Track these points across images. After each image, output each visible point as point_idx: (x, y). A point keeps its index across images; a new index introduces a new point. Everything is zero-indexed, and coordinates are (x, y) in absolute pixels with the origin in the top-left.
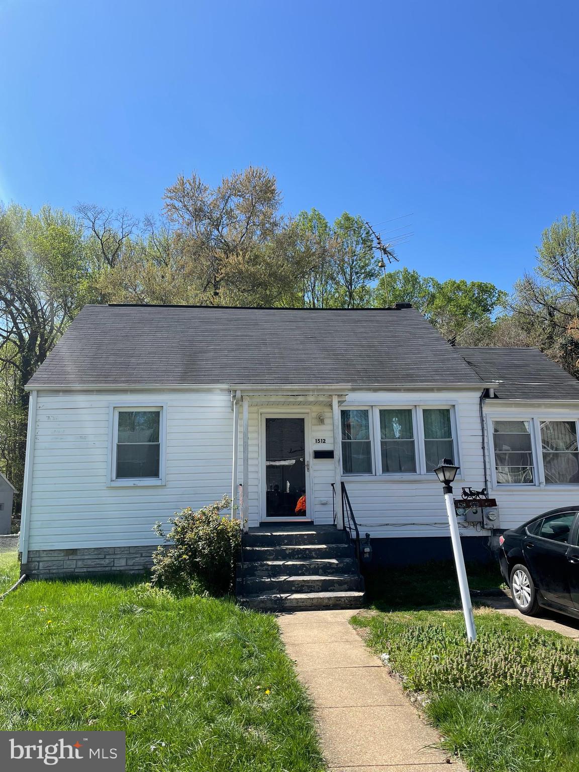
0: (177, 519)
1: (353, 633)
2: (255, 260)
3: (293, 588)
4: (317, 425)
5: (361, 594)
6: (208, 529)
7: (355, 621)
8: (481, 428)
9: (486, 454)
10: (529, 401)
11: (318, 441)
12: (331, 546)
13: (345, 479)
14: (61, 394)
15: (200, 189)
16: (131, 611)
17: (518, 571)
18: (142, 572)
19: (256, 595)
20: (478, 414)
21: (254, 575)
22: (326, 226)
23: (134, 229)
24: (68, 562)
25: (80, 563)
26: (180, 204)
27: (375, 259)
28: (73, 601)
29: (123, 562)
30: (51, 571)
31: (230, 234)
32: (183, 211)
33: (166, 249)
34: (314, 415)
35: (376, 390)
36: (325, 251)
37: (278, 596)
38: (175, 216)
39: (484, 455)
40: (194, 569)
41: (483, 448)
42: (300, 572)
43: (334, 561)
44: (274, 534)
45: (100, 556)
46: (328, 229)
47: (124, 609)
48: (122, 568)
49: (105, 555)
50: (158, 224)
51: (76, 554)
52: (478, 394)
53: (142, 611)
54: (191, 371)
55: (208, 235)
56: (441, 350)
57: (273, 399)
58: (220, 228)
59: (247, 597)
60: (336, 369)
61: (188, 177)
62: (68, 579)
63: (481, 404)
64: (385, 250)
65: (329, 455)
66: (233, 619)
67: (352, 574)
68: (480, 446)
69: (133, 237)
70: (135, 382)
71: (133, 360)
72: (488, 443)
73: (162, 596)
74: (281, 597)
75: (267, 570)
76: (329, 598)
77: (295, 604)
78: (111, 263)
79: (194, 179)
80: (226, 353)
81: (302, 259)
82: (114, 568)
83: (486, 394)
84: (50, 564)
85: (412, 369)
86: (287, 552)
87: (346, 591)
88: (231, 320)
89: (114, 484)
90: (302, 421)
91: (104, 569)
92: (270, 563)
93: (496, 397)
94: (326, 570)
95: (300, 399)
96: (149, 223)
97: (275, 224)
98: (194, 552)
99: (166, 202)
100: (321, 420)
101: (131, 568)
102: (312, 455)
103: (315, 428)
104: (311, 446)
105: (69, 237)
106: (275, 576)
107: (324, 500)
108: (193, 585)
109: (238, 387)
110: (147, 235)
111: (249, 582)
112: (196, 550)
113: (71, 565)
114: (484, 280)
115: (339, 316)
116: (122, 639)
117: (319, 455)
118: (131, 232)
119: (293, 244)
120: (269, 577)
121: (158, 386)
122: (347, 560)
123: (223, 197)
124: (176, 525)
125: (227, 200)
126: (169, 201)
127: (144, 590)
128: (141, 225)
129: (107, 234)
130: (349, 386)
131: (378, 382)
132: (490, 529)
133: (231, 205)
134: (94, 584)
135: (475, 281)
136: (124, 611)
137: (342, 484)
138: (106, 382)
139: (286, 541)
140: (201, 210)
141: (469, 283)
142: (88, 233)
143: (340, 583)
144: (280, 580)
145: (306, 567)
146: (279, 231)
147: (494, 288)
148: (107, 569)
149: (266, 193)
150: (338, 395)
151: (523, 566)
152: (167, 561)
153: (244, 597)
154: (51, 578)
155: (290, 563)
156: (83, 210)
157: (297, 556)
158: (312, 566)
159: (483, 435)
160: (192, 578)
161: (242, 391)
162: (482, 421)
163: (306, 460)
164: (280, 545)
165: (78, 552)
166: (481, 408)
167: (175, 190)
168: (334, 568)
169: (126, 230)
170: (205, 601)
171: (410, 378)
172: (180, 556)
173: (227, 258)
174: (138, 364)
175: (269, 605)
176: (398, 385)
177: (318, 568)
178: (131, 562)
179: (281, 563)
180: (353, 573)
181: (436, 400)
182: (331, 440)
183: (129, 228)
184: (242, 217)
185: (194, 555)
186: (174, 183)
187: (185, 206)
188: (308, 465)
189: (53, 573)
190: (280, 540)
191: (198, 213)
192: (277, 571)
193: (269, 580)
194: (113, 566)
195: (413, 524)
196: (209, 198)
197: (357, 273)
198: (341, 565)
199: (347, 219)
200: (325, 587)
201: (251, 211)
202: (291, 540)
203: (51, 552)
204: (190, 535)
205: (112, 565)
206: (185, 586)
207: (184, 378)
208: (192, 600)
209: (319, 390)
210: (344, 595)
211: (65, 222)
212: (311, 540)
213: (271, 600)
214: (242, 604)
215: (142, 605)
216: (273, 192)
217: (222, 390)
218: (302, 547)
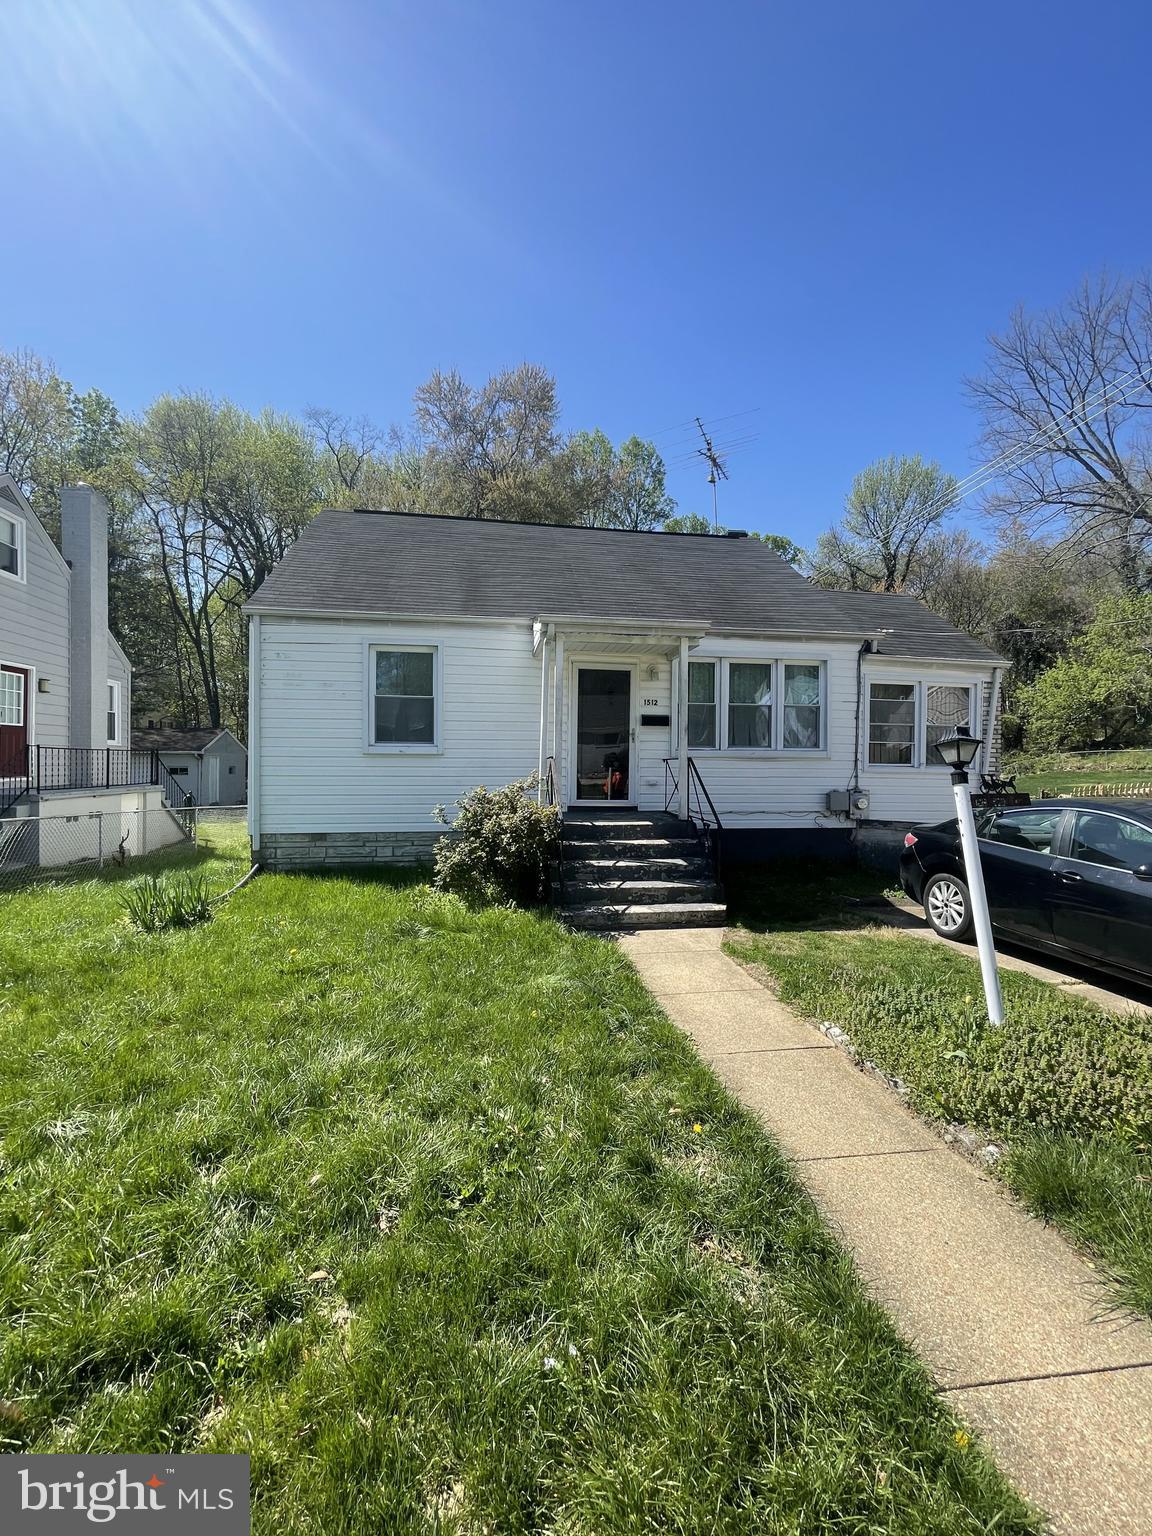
0: (466, 801)
1: (743, 976)
2: (526, 486)
3: (630, 898)
4: (647, 680)
5: (723, 907)
6: (516, 818)
7: (730, 949)
8: (856, 692)
9: (860, 725)
10: (920, 660)
11: (648, 702)
12: (676, 841)
13: (693, 754)
14: (294, 621)
15: (460, 389)
16: (412, 933)
17: (942, 883)
18: (414, 865)
19: (579, 906)
20: (854, 673)
21: (575, 879)
22: (611, 452)
23: (378, 444)
24: (315, 850)
25: (331, 851)
26: (436, 410)
27: (665, 497)
28: (327, 907)
29: (388, 852)
30: (293, 860)
31: (496, 450)
32: (438, 420)
33: (416, 470)
34: (644, 666)
35: (727, 636)
36: (610, 482)
37: (611, 908)
38: (429, 425)
39: (857, 728)
40: (491, 868)
41: (857, 718)
42: (636, 876)
43: (680, 862)
44: (597, 824)
45: (357, 843)
46: (612, 455)
47: (402, 929)
48: (387, 859)
49: (364, 842)
50: (407, 438)
51: (325, 840)
52: (857, 647)
53: (429, 932)
54: (474, 600)
55: (470, 452)
56: (801, 590)
57: (598, 639)
58: (485, 444)
59: (568, 911)
60: (669, 607)
61: (446, 374)
62: (317, 874)
63: (859, 660)
64: (714, 460)
65: (662, 721)
66: (566, 950)
67: (705, 879)
68: (854, 715)
69: (375, 453)
70: (398, 609)
71: (392, 582)
72: (863, 712)
73: (449, 904)
74: (617, 911)
75: (592, 872)
76: (682, 913)
77: (635, 920)
78: (351, 487)
79: (454, 376)
80: (518, 578)
81: (583, 488)
82: (376, 859)
83: (867, 648)
84: (290, 851)
85: (770, 611)
86: (617, 849)
87: (700, 902)
88: (521, 538)
89: (372, 750)
90: (626, 675)
91: (363, 859)
92: (594, 863)
93: (878, 652)
94: (671, 873)
95: (636, 641)
96: (396, 436)
97: (552, 442)
98: (493, 847)
99: (418, 406)
100: (652, 673)
101: (400, 859)
102: (639, 720)
103: (643, 684)
104: (638, 709)
105: (298, 448)
106: (603, 881)
107: (653, 779)
108: (490, 890)
109: (551, 619)
110: (394, 452)
111: (570, 890)
112: (498, 845)
113: (318, 854)
114: (779, 535)
115: (661, 541)
116: (406, 990)
117: (648, 721)
118: (373, 448)
119: (571, 469)
120: (596, 882)
121: (432, 617)
122: (697, 861)
123: (489, 402)
124: (466, 810)
125: (494, 408)
126: (422, 405)
127: (422, 894)
128: (387, 438)
129: (344, 448)
130: (706, 624)
131: (730, 624)
132: (856, 820)
133: (500, 412)
134: (352, 881)
135: (770, 535)
136: (403, 932)
137: (690, 760)
138: (357, 608)
139: (612, 834)
140: (461, 418)
141: (762, 537)
142: (320, 447)
143: (691, 891)
144: (612, 886)
145: (645, 870)
146: (555, 453)
147: (789, 544)
148: (368, 859)
149: (543, 399)
150: (689, 638)
151: (952, 877)
152: (456, 858)
153: (563, 909)
154: (293, 870)
155: (621, 864)
156: (313, 415)
157: (629, 855)
158: (653, 869)
159: (858, 702)
160: (488, 880)
161: (556, 624)
162: (859, 683)
163: (632, 726)
164: (605, 839)
165: (328, 837)
166: (859, 665)
167: (428, 391)
168: (682, 871)
169: (368, 444)
170: (512, 916)
171: (768, 621)
172: (472, 851)
173: (495, 479)
174: (401, 587)
175: (601, 921)
176: (759, 630)
177: (661, 871)
178: (398, 852)
179: (610, 863)
180: (707, 878)
181: (803, 652)
182: (665, 702)
183: (372, 441)
184: (512, 431)
185: (493, 853)
186: (427, 381)
187: (441, 412)
188: (633, 734)
189: (296, 864)
190: (604, 832)
191: (457, 423)
192: (605, 875)
193: (597, 886)
194: (376, 856)
195: (763, 812)
196: (472, 403)
197: (645, 512)
198: (692, 868)
199: (637, 444)
200: (673, 897)
201: (523, 425)
202: (619, 832)
203: (293, 837)
204: (488, 825)
205: (374, 854)
206: (479, 890)
207: (465, 609)
208: (495, 912)
209: (664, 628)
210: (700, 910)
211: (292, 430)
212: (645, 833)
213: (603, 915)
214: (566, 920)
215: (427, 924)
216: (550, 399)
217: (519, 626)
218: (636, 842)
